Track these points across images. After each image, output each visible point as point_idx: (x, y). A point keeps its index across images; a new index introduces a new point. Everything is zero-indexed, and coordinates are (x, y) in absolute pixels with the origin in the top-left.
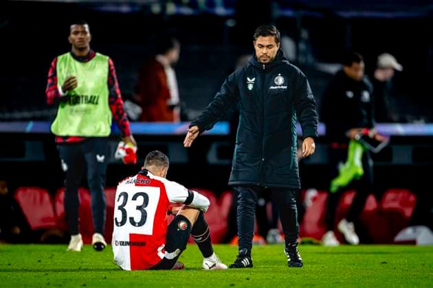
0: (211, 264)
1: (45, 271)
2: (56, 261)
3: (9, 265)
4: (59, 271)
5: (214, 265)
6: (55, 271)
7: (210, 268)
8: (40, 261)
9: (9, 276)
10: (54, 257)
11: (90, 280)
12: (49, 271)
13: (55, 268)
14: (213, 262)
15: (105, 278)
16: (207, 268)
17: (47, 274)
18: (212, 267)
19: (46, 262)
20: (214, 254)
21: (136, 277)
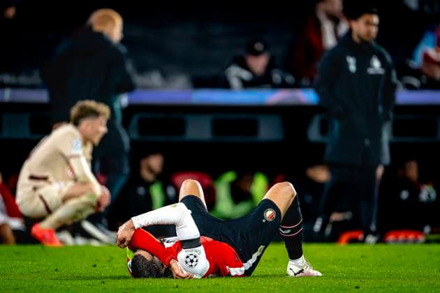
0: (296, 270)
1: (101, 278)
2: (116, 266)
3: (56, 270)
4: (119, 278)
5: (302, 271)
6: (114, 278)
7: (295, 274)
8: (95, 266)
9: (55, 286)
10: (114, 261)
11: (158, 289)
12: (105, 278)
13: (114, 274)
14: (300, 267)
15: (177, 287)
16: (291, 274)
17: (103, 282)
18: (299, 273)
19: (103, 267)
20: (303, 256)
21: (216, 285)
